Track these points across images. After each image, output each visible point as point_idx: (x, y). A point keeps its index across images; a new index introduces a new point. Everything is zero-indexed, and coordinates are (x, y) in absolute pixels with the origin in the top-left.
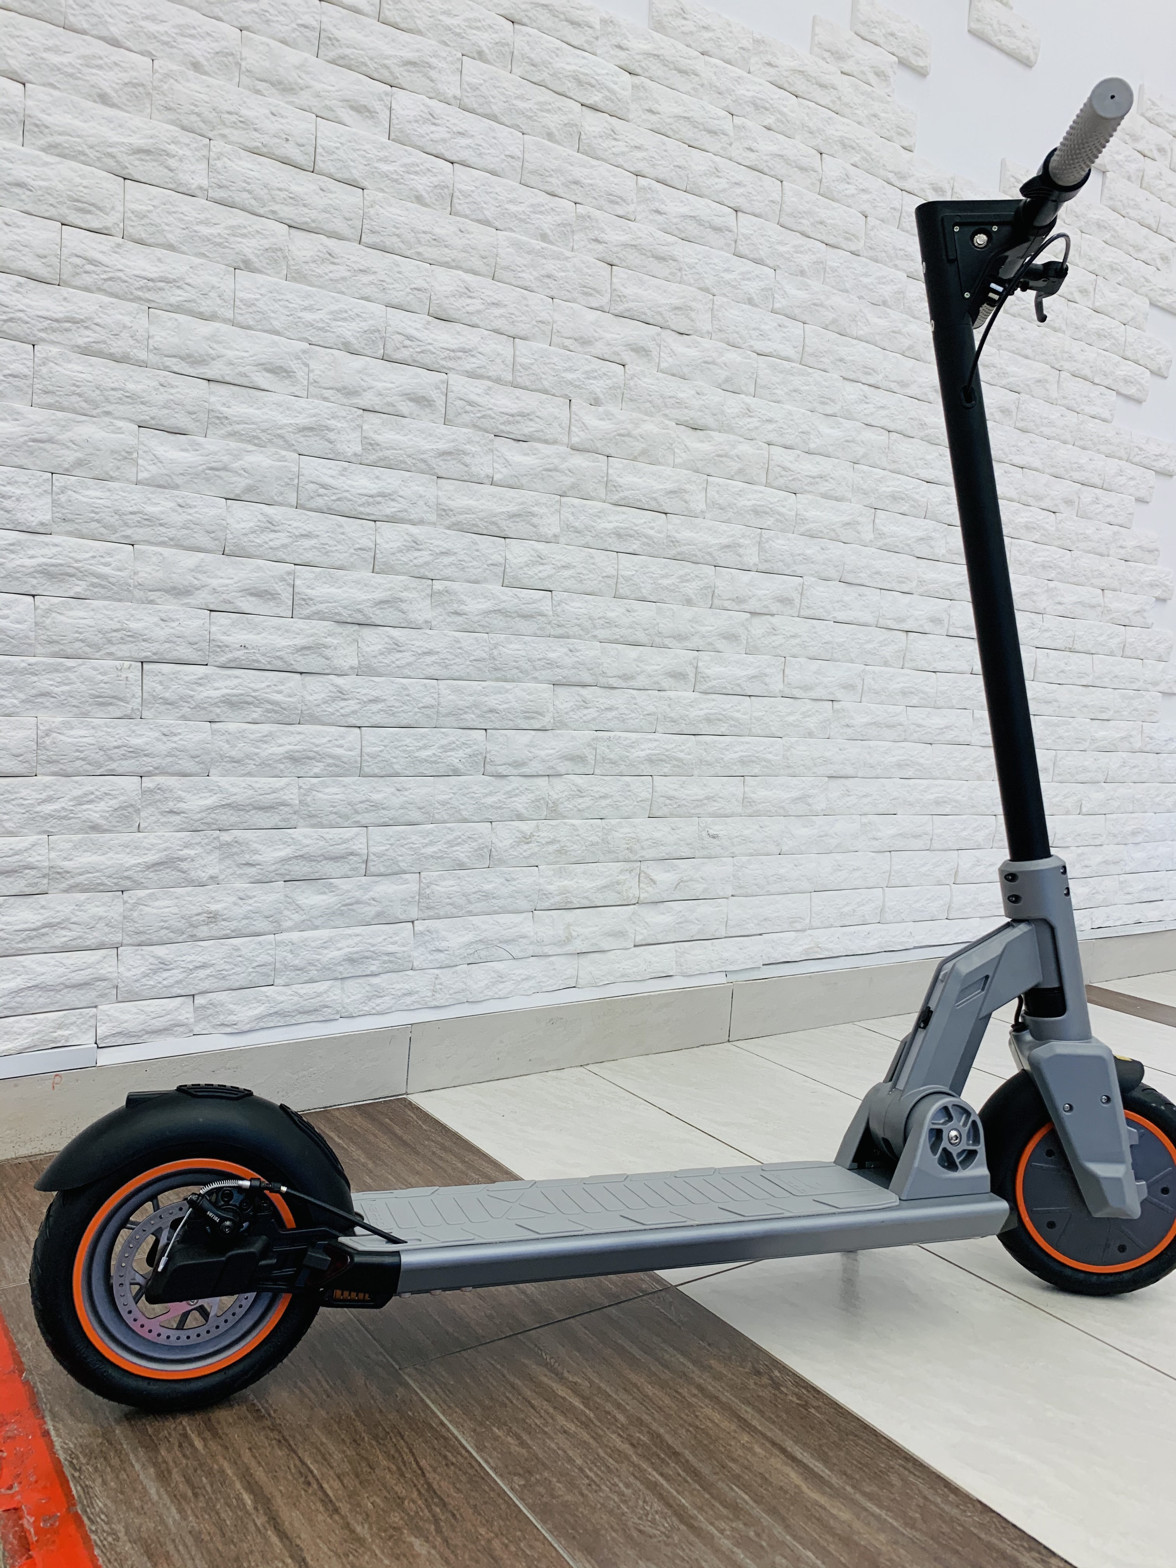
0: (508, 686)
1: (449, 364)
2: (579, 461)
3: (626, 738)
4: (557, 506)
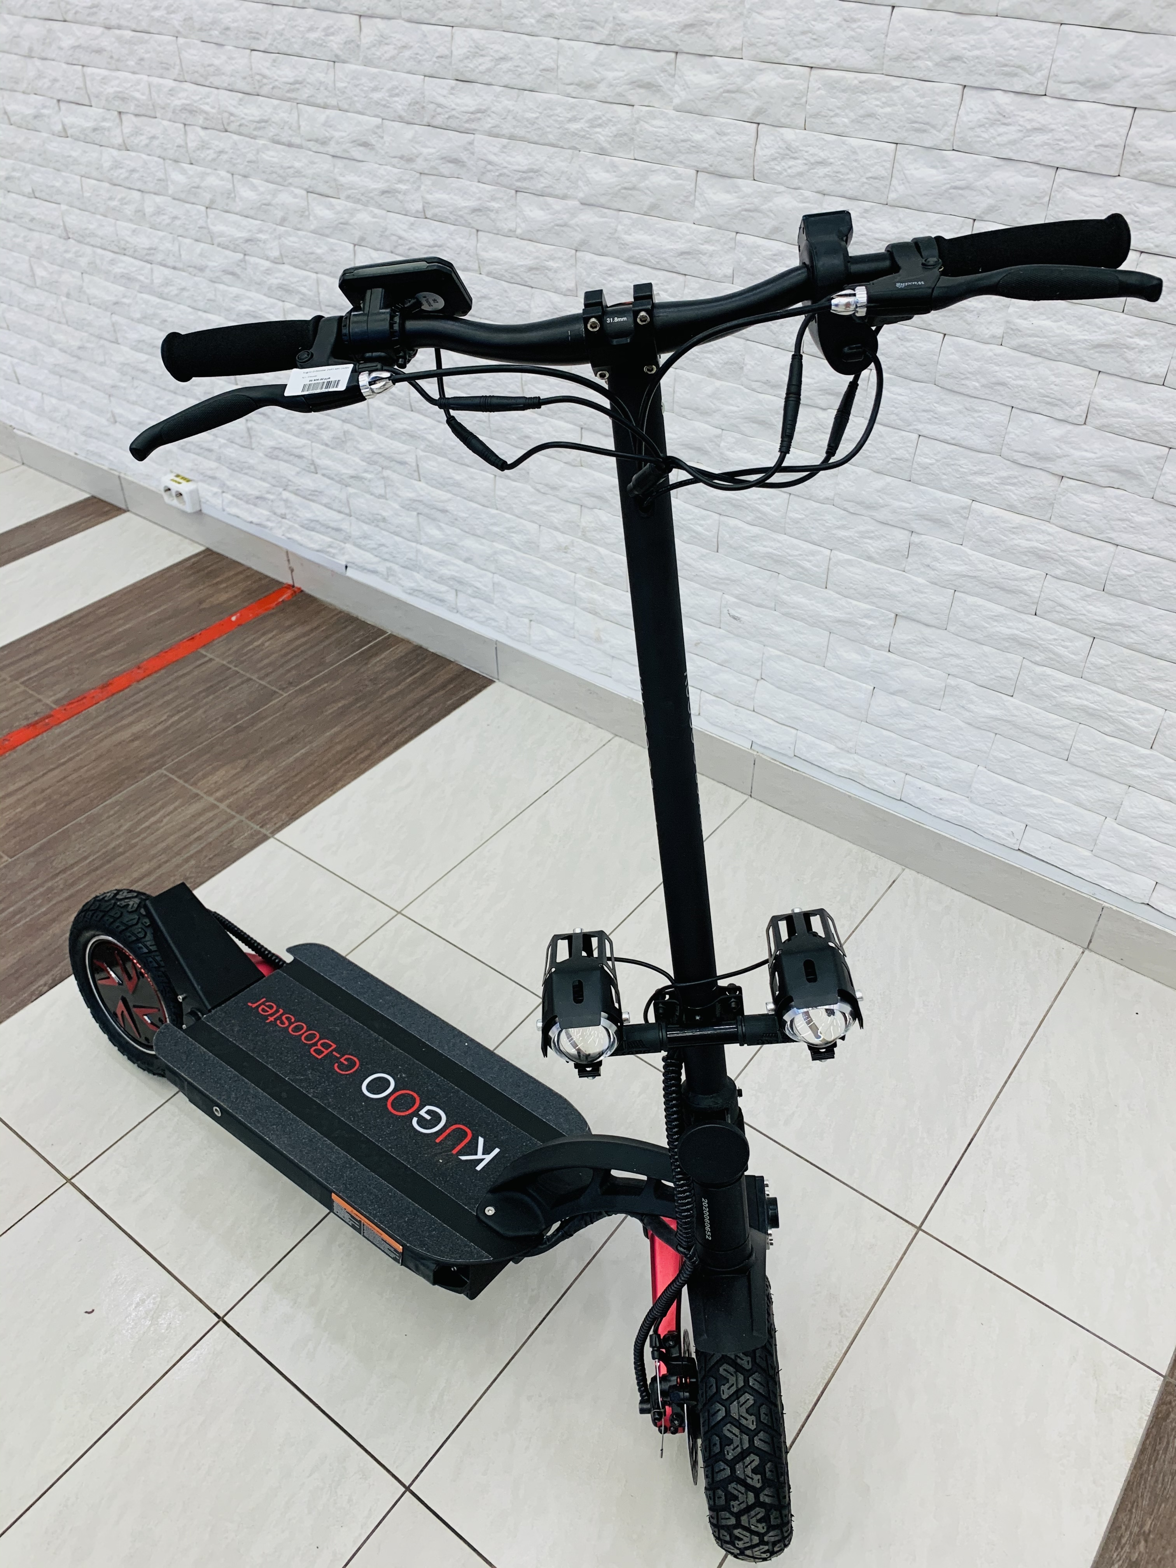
1: (473, 126)
2: (588, 217)
4: (573, 261)
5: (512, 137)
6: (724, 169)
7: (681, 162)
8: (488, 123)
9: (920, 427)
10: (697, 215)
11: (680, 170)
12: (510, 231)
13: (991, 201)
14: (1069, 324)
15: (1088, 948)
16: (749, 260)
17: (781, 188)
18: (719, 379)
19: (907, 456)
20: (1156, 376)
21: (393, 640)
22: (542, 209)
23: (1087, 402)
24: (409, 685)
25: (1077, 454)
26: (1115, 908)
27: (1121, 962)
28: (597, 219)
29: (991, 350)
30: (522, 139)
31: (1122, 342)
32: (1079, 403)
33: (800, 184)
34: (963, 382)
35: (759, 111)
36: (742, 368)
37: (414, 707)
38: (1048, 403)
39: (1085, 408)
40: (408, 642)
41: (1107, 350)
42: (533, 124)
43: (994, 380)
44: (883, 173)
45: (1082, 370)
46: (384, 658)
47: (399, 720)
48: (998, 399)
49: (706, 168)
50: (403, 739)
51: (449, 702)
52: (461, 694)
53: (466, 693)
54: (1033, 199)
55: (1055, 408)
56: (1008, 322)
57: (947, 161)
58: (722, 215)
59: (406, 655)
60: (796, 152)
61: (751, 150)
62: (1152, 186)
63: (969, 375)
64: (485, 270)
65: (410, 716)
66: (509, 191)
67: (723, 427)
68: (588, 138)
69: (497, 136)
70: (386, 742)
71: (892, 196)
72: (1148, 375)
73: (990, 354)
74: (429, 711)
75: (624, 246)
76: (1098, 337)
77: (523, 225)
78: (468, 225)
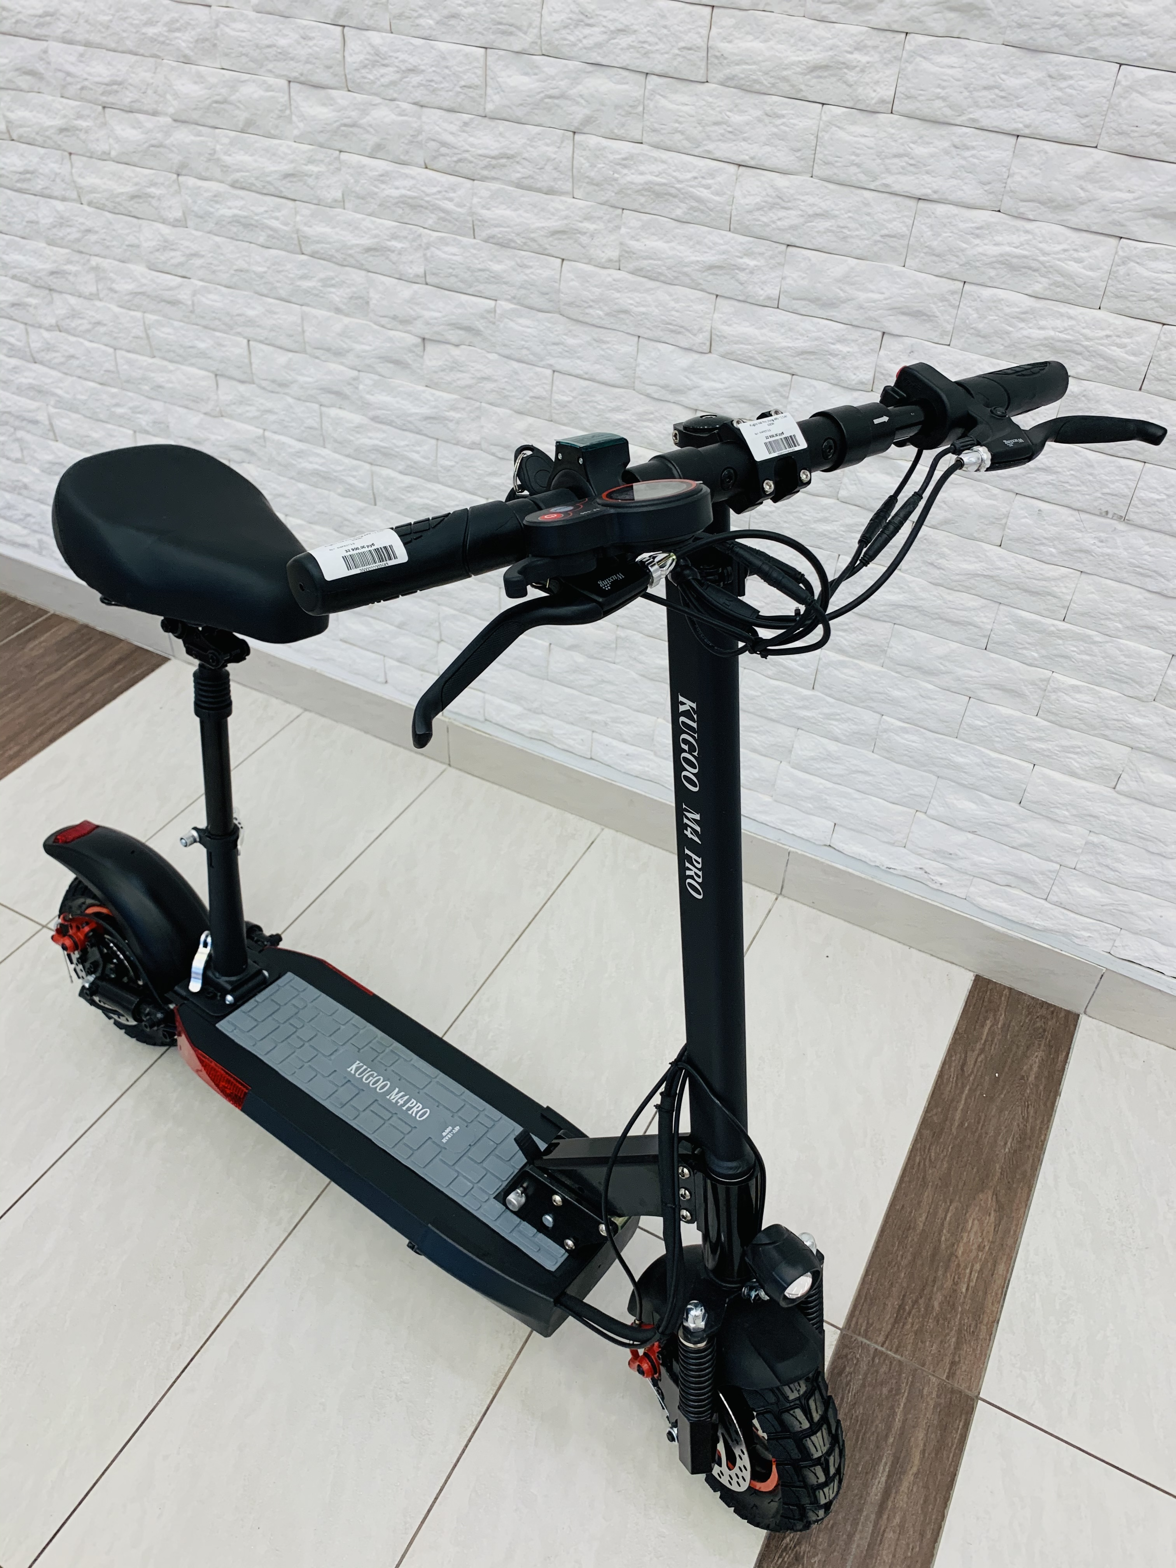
0: (171, 366)
1: (44, 31)
2: (183, 136)
3: (290, 446)
4: (175, 187)
5: (88, 44)
6: (315, 79)
7: (270, 71)
8: (60, 28)
9: (552, 361)
10: (296, 132)
11: (271, 80)
12: (104, 153)
13: (587, 111)
14: (679, 244)
15: (781, 894)
16: (357, 182)
17: (377, 100)
18: (347, 315)
19: (544, 394)
20: (769, 298)
21: (56, 620)
22: (134, 128)
23: (709, 328)
24: (71, 669)
25: (706, 385)
26: (800, 852)
27: (812, 905)
28: (193, 138)
29: (610, 275)
30: (99, 46)
31: (733, 262)
32: (701, 330)
33: (395, 95)
34: (587, 311)
35: (341, 13)
36: (367, 303)
37: (74, 693)
38: (672, 331)
39: (707, 335)
40: (73, 621)
41: (720, 272)
42: (108, 28)
43: (616, 307)
44: (476, 81)
45: (700, 294)
46: (43, 642)
47: (56, 710)
48: (624, 328)
49: (296, 78)
50: (60, 730)
51: (116, 686)
52: (131, 675)
53: (137, 673)
54: (627, 108)
55: (679, 336)
56: (621, 244)
57: (537, 67)
58: (322, 132)
59: (71, 634)
60: (386, 59)
61: (339, 56)
62: (741, 93)
63: (591, 303)
64: (85, 200)
65: (70, 703)
66: (95, 107)
67: (359, 368)
68: (168, 45)
69: (71, 42)
70: (41, 734)
71: (490, 107)
72: (761, 298)
73: (609, 279)
74: (93, 695)
75: (226, 169)
76: (710, 258)
77: (116, 146)
78: (58, 148)
